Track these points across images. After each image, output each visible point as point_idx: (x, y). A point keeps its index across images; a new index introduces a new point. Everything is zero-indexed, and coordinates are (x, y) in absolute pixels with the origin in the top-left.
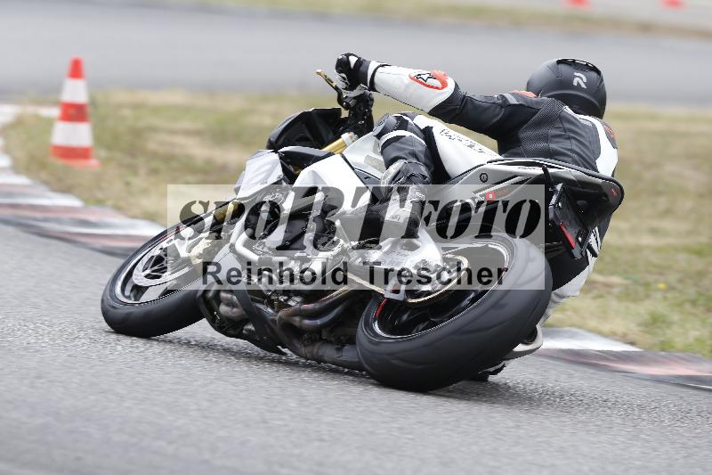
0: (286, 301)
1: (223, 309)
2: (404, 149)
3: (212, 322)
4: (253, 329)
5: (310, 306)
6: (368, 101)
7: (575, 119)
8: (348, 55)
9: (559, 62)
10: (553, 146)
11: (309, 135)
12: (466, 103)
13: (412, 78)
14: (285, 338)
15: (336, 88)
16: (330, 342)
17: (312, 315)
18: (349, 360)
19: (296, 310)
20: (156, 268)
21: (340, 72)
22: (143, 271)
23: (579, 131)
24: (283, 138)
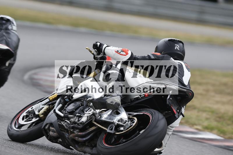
0: (73, 131)
1: (51, 133)
3: (47, 137)
4: (61, 140)
5: (81, 133)
8: (97, 42)
9: (169, 40)
13: (116, 52)
14: (73, 144)
16: (88, 146)
17: (82, 137)
19: (76, 134)
21: (94, 49)
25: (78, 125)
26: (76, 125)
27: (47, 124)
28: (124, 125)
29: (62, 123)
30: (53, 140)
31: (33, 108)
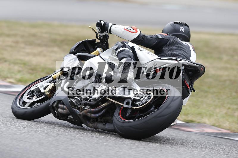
0: (84, 107)
1: (60, 110)
2: (126, 54)
3: (55, 115)
4: (72, 117)
5: (94, 109)
6: (107, 37)
7: (182, 43)
8: (101, 21)
9: (175, 23)
10: (176, 53)
11: (85, 49)
12: (144, 38)
13: (125, 29)
14: (84, 121)
15: (96, 33)
16: (101, 122)
17: (95, 113)
18: (108, 128)
19: (88, 111)
20: (31, 95)
21: (98, 27)
22: (27, 96)
23: (184, 47)
24: (76, 50)
25: (90, 101)
26: (88, 102)
27: (55, 102)
28: (141, 99)
29: (72, 100)
30: (60, 117)
31: (37, 86)
